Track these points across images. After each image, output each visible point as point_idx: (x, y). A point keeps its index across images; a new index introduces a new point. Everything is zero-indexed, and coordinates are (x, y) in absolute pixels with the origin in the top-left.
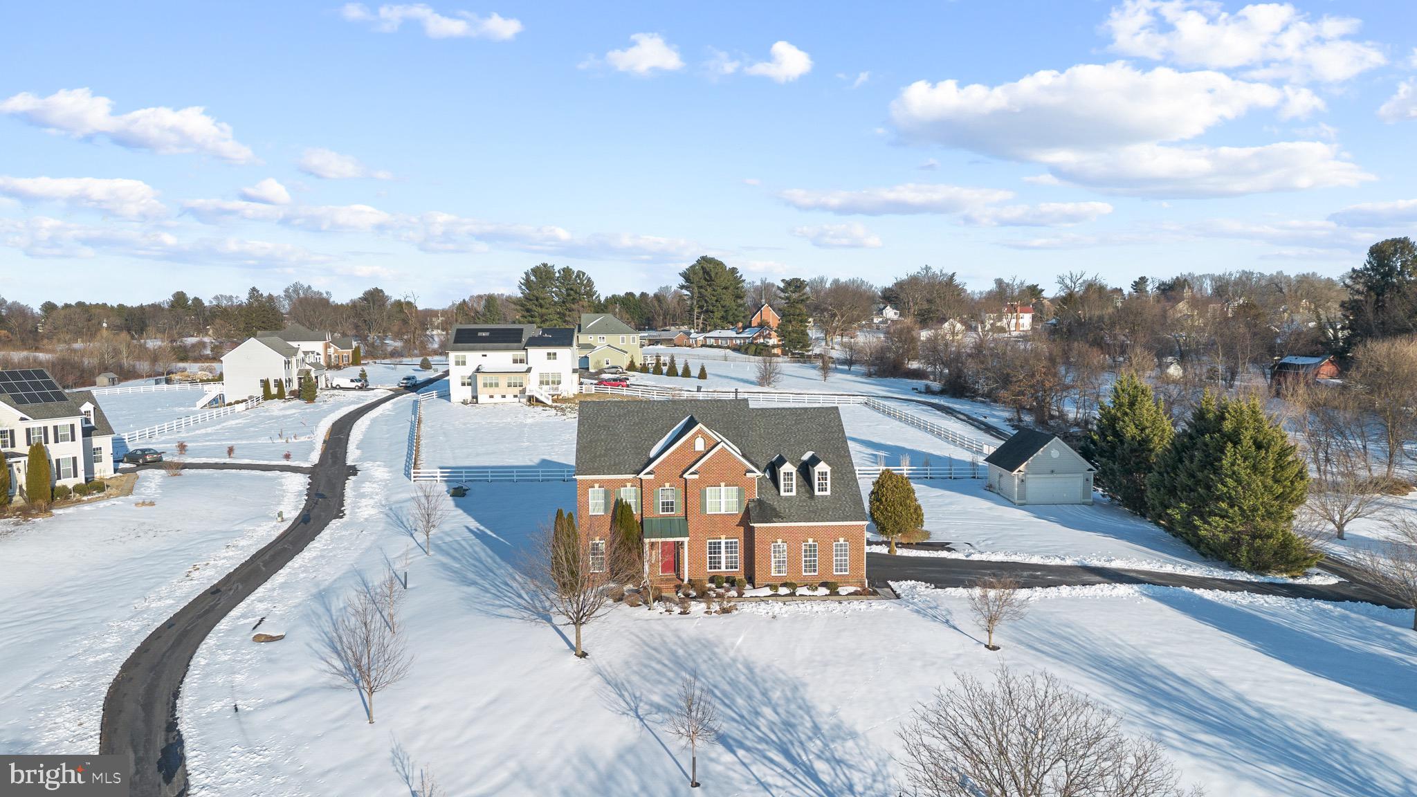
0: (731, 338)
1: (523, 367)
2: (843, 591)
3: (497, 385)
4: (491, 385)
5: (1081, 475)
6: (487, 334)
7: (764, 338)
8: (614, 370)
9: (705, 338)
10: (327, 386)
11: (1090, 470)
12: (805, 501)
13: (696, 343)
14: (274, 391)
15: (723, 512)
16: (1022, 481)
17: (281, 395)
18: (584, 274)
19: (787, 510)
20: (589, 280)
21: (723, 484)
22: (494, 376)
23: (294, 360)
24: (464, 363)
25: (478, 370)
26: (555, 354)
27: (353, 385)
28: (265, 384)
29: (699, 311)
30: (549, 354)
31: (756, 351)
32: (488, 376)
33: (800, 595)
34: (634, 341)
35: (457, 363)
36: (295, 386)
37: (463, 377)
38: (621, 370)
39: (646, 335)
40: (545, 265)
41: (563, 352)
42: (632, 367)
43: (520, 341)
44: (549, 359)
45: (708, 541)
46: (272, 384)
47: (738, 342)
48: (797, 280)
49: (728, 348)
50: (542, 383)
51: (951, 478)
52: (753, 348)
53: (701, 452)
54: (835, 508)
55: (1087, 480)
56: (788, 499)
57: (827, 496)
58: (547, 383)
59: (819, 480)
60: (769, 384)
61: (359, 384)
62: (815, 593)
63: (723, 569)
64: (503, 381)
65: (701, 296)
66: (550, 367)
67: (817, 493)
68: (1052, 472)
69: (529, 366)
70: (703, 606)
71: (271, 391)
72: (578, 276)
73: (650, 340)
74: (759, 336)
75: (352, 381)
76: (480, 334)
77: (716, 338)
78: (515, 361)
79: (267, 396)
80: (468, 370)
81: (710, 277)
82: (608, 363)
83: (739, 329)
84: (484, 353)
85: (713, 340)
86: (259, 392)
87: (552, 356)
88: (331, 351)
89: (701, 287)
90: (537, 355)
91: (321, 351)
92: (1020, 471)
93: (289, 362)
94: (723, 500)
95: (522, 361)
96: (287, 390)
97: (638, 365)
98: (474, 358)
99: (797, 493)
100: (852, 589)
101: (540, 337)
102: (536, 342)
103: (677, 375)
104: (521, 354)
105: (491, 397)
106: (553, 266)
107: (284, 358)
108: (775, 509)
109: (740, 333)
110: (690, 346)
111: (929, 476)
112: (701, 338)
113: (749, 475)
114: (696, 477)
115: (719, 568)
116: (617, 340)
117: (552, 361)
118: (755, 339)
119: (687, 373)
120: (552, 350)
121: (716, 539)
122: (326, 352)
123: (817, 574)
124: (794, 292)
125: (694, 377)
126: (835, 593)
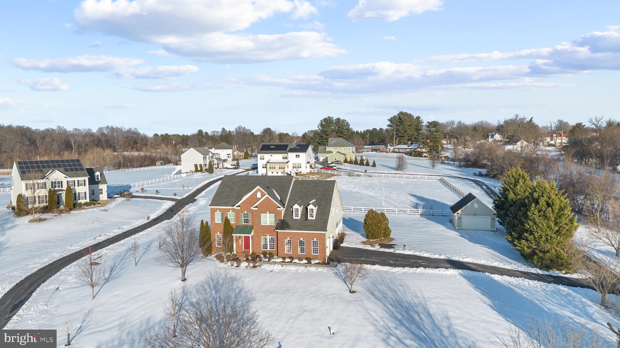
0: (405, 149)
1: (286, 161)
2: (314, 262)
3: (275, 168)
4: (272, 168)
5: (490, 217)
6: (274, 147)
7: (420, 149)
8: (337, 162)
9: (394, 149)
10: (223, 167)
11: (495, 214)
12: (303, 221)
13: (390, 151)
14: (199, 169)
15: (268, 224)
16: (459, 218)
17: (201, 171)
18: (345, 121)
19: (293, 225)
20: (348, 123)
21: (268, 212)
22: (273, 164)
23: (208, 157)
24: (263, 159)
25: (268, 162)
26: (299, 155)
27: (232, 167)
28: (196, 166)
29: (397, 136)
30: (296, 155)
31: (415, 155)
32: (271, 164)
33: (294, 263)
34: (349, 150)
35: (261, 159)
36: (207, 167)
37: (263, 164)
38: (340, 162)
39: (370, 147)
40: (329, 117)
41: (302, 155)
42: (346, 161)
43: (286, 150)
44: (296, 157)
45: (262, 237)
46: (198, 166)
47: (408, 150)
48: (435, 122)
49: (404, 153)
50: (293, 167)
51: (442, 216)
52: (414, 153)
53: (259, 198)
54: (314, 225)
55: (493, 219)
56: (296, 220)
57: (314, 220)
58: (296, 168)
59: (310, 212)
60: (401, 170)
61: (234, 167)
62: (302, 262)
64: (277, 166)
65: (397, 130)
66: (297, 161)
67: (309, 218)
68: (475, 214)
69: (289, 160)
71: (198, 169)
72: (343, 122)
73: (372, 149)
74: (418, 148)
75: (231, 165)
76: (271, 147)
77: (399, 149)
78: (283, 158)
79: (197, 171)
80: (264, 162)
81: (402, 121)
82: (336, 160)
83: (409, 144)
84: (271, 155)
85: (397, 150)
86: (194, 169)
87: (298, 156)
88: (235, 153)
89: (397, 126)
90: (292, 156)
91: (231, 153)
92: (458, 213)
93: (205, 157)
94: (268, 219)
95: (286, 158)
96: (204, 169)
97: (349, 160)
98: (268, 157)
99: (301, 218)
101: (295, 148)
102: (292, 150)
103: (364, 165)
104: (285, 155)
105: (272, 173)
106: (333, 118)
107: (203, 156)
108: (288, 224)
109: (410, 146)
110: (387, 152)
111: (431, 214)
112: (392, 149)
113: (278, 209)
114: (257, 208)
116: (343, 150)
117: (298, 158)
118: (416, 149)
119: (367, 164)
120: (298, 154)
121: (265, 236)
122: (233, 154)
123: (304, 254)
124: (433, 127)
125: (371, 166)
126: (309, 262)
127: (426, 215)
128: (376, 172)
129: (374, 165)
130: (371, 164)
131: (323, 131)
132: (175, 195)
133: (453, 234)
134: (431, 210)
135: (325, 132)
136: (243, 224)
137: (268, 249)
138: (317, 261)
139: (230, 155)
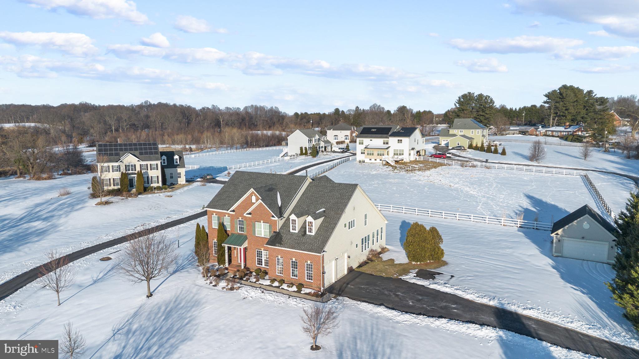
0: (561, 132)
1: (386, 146)
2: (303, 291)
3: (373, 154)
4: (370, 154)
5: (608, 243)
6: (375, 130)
7: (581, 132)
8: (459, 148)
9: (546, 131)
10: (331, 150)
12: (299, 236)
13: (540, 134)
14: (304, 152)
15: (263, 236)
16: (559, 241)
17: (306, 154)
18: (489, 97)
19: (287, 241)
20: (492, 100)
21: (262, 221)
22: (372, 150)
23: (314, 139)
24: (362, 144)
25: (365, 148)
26: (401, 140)
27: (339, 150)
28: (301, 148)
29: (555, 115)
30: (399, 140)
31: (572, 140)
32: (369, 150)
33: (281, 288)
34: (478, 133)
35: (360, 143)
37: (362, 150)
38: (463, 148)
39: (518, 128)
40: (469, 93)
41: (405, 140)
42: (470, 147)
43: (388, 134)
44: (398, 142)
45: (257, 250)
46: (304, 149)
47: (565, 133)
49: (558, 137)
50: (395, 154)
52: (571, 137)
53: (254, 203)
54: (311, 243)
56: (293, 234)
57: (311, 235)
58: (397, 155)
59: (309, 226)
62: (289, 289)
64: (376, 153)
65: (556, 108)
66: (399, 147)
67: (308, 233)
68: (583, 238)
69: (389, 146)
71: (303, 152)
72: (486, 98)
74: (579, 130)
75: (339, 149)
76: (372, 130)
77: (552, 131)
78: (384, 143)
79: (302, 154)
80: (363, 147)
81: (563, 96)
82: (458, 144)
83: (567, 126)
84: (371, 139)
85: (550, 132)
86: (299, 152)
87: (400, 141)
88: (355, 135)
89: (557, 102)
90: (393, 141)
91: (349, 135)
92: (557, 234)
93: (311, 140)
94: (263, 231)
95: (387, 143)
96: (308, 152)
97: (474, 145)
98: (367, 141)
99: (298, 232)
101: (399, 132)
102: (395, 135)
103: (491, 152)
104: (386, 139)
105: (370, 160)
106: (474, 93)
107: (308, 138)
108: (282, 239)
109: (567, 128)
110: (537, 135)
111: (535, 227)
112: (544, 131)
113: (273, 218)
114: (250, 216)
116: (469, 133)
117: (400, 144)
118: (576, 132)
119: (496, 152)
120: (400, 138)
121: (260, 249)
122: (351, 135)
123: (297, 278)
124: (600, 105)
125: (499, 153)
126: (299, 291)
127: (528, 228)
128: (501, 162)
129: (504, 153)
130: (500, 151)
131: (460, 109)
133: (546, 262)
134: (535, 222)
135: (463, 111)
136: (239, 232)
137: (263, 266)
138: (308, 291)
139: (347, 137)
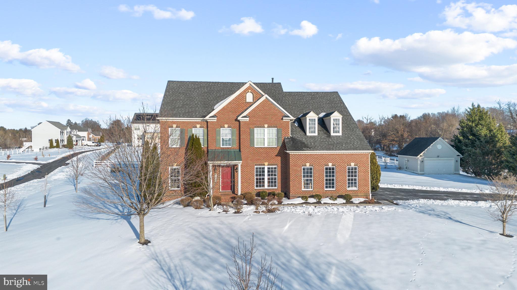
2: (356, 200)
5: (454, 158)
6: (150, 117)
10: (82, 145)
11: (458, 156)
12: (324, 138)
14: (55, 144)
15: (266, 146)
16: (422, 161)
17: (58, 146)
19: (313, 144)
21: (266, 126)
22: (151, 134)
23: (65, 132)
24: (139, 129)
25: (145, 132)
28: (51, 141)
33: (324, 203)
35: (136, 129)
36: (65, 143)
37: (138, 135)
45: (255, 167)
46: (54, 141)
53: (250, 103)
54: (347, 142)
55: (457, 161)
56: (311, 138)
57: (339, 136)
59: (334, 125)
61: (96, 144)
62: (336, 202)
63: (266, 187)
67: (332, 134)
68: (438, 157)
70: (252, 208)
79: (52, 146)
80: (140, 133)
84: (148, 125)
86: (48, 145)
88: (91, 136)
91: (86, 136)
92: (421, 156)
93: (63, 132)
94: (266, 137)
96: (61, 144)
98: (144, 127)
99: (319, 134)
100: (362, 200)
107: (60, 130)
113: (285, 119)
114: (247, 119)
115: (264, 186)
121: (262, 165)
122: (88, 136)
123: (335, 189)
126: (349, 202)
132: (36, 159)
136: (222, 146)
139: (85, 138)
